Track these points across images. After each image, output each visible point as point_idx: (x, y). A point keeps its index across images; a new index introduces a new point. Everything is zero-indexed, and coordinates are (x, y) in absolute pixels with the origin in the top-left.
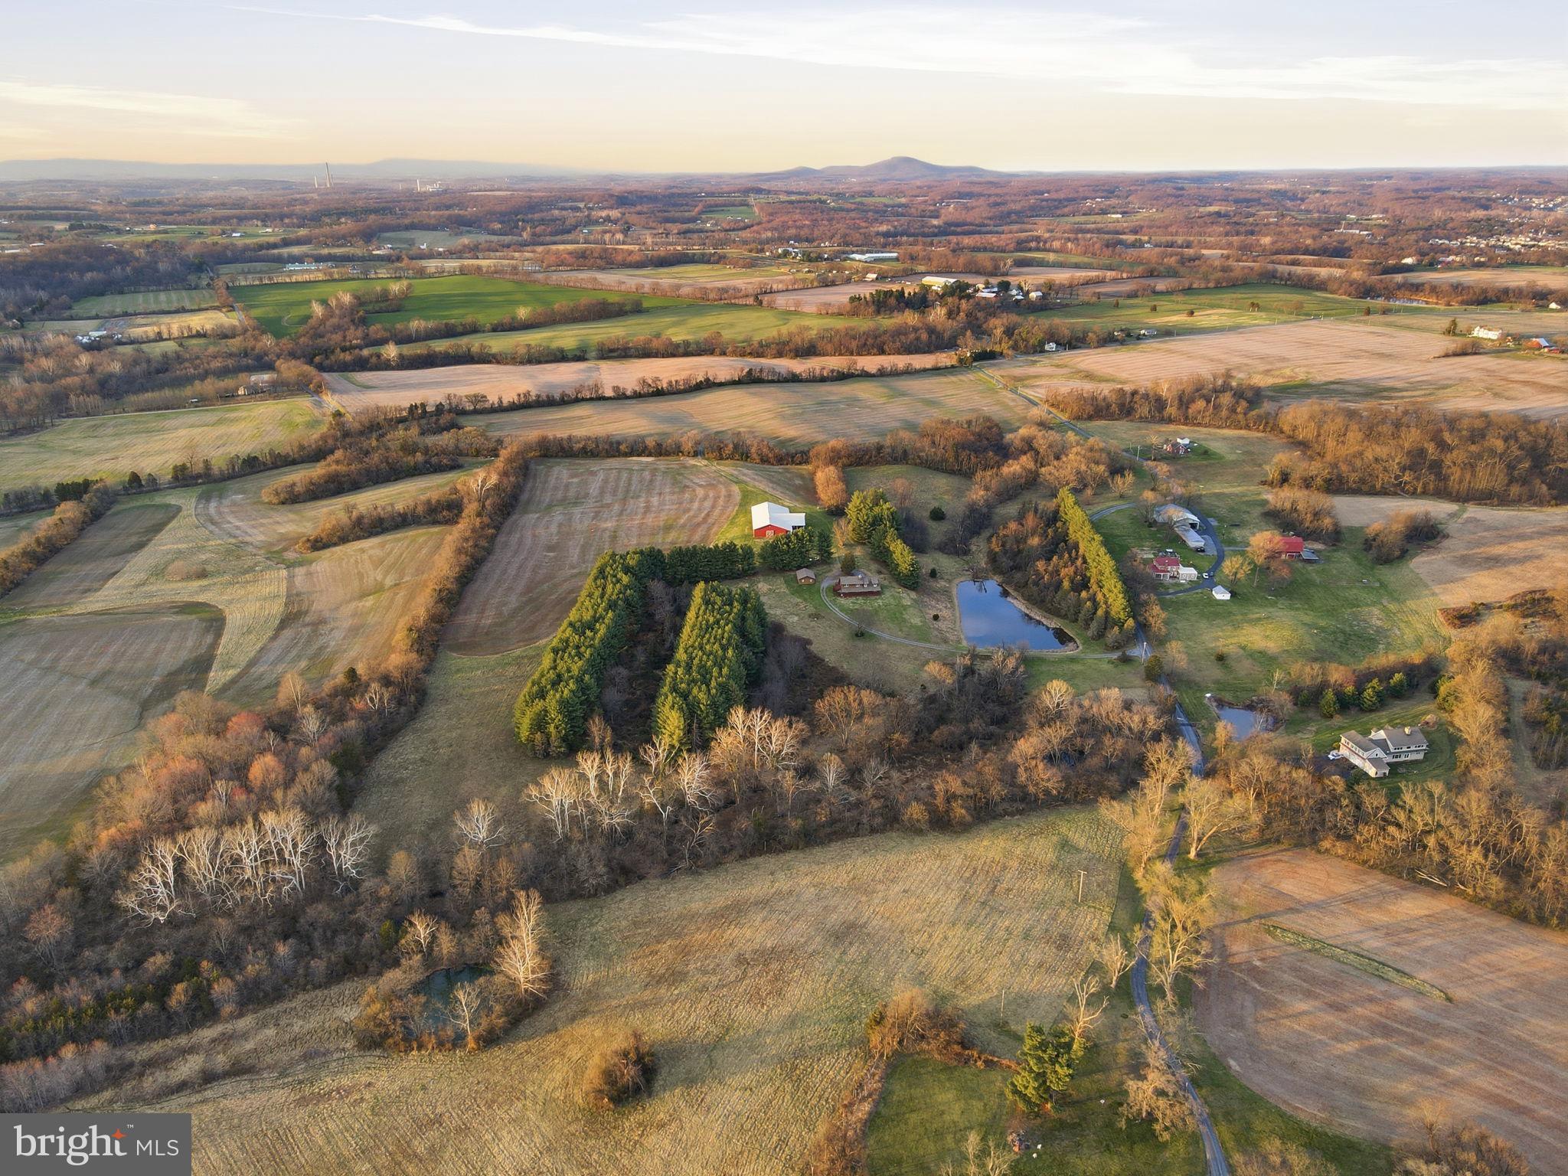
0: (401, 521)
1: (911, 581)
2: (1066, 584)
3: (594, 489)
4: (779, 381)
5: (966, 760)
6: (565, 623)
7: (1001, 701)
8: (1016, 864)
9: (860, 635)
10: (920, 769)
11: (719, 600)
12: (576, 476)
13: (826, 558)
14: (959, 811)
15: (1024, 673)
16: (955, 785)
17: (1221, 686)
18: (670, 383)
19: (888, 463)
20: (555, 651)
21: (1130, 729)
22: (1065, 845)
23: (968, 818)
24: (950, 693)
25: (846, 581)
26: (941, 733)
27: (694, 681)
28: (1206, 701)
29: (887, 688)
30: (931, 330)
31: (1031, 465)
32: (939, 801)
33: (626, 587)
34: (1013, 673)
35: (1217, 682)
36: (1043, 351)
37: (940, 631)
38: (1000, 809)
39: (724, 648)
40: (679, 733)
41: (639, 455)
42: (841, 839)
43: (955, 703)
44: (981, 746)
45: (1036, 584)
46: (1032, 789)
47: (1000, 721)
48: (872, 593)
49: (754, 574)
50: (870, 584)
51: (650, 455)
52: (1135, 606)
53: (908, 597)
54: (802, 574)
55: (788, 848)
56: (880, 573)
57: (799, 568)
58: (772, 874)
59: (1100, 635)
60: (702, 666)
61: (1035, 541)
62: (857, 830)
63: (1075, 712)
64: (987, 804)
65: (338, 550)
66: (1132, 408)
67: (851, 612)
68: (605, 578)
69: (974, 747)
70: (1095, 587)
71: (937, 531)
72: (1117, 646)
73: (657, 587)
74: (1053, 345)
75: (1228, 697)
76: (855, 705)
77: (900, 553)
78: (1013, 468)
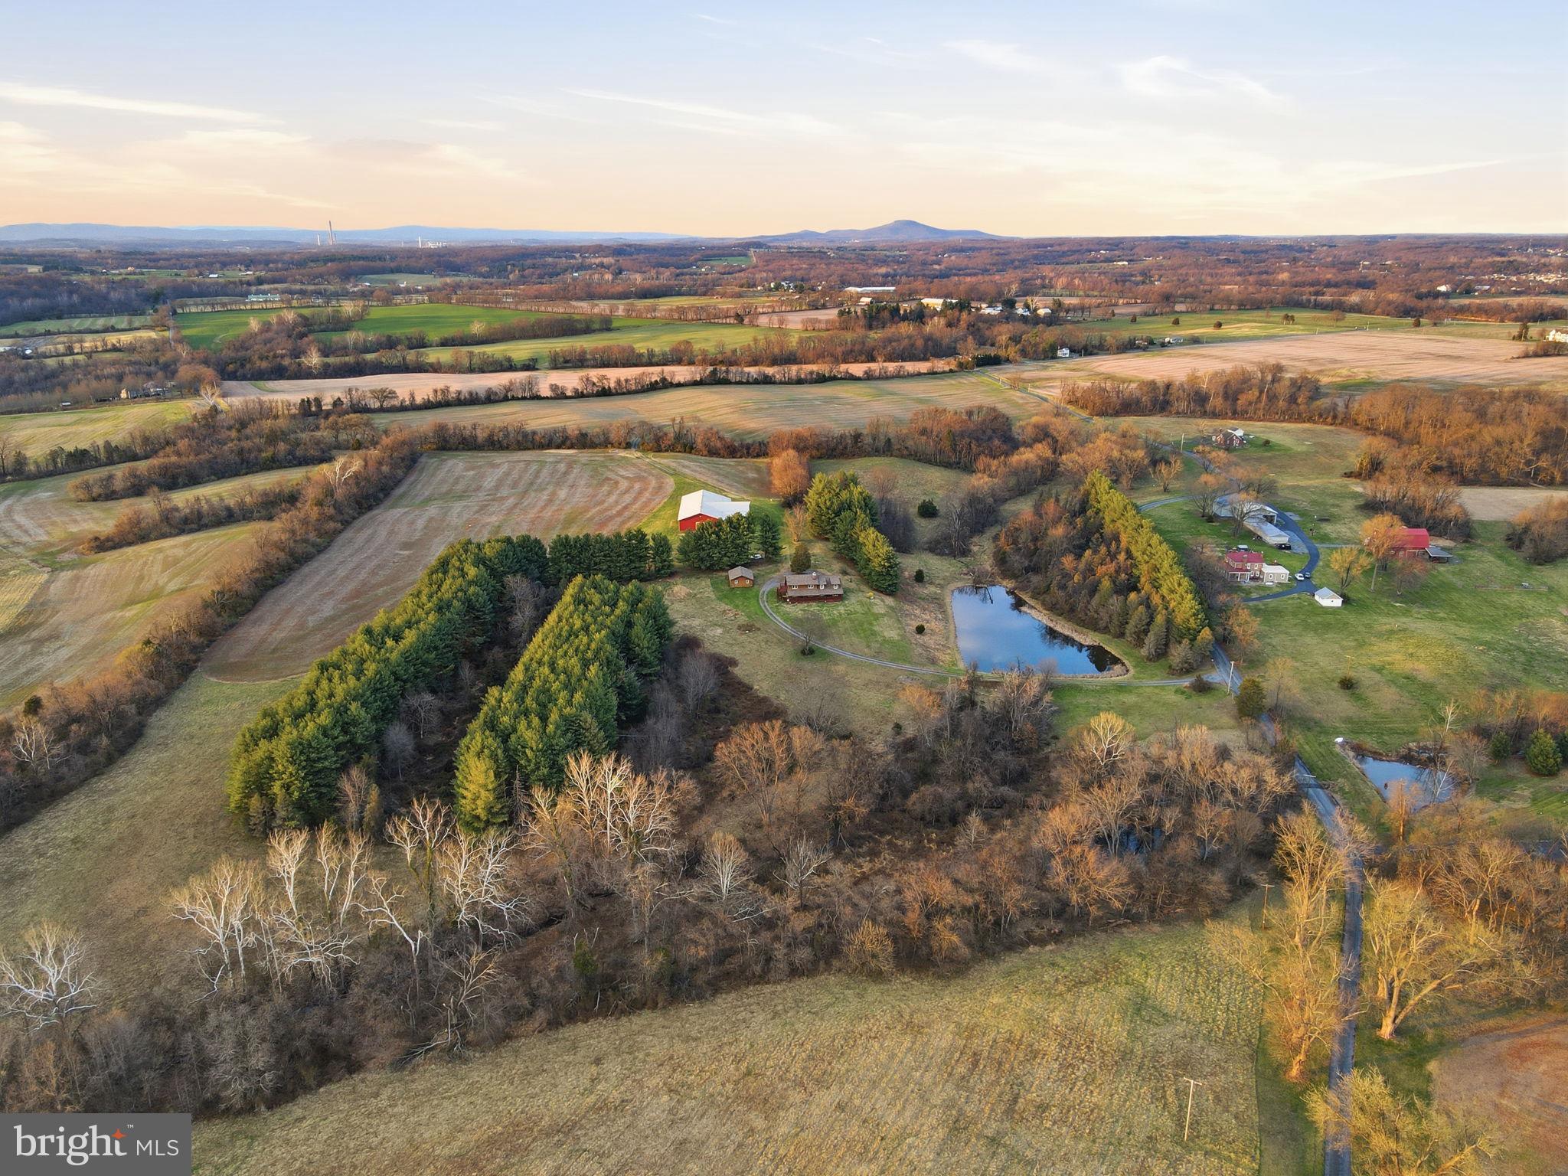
0: (227, 517)
1: (887, 583)
2: (1106, 584)
3: (489, 482)
4: (748, 383)
5: (960, 841)
6: (361, 627)
7: (1017, 748)
8: (1053, 1047)
9: (808, 652)
10: (886, 858)
11: (597, 598)
12: (473, 469)
13: (772, 553)
14: (948, 936)
15: (1052, 704)
16: (943, 890)
17: (1356, 726)
18: (619, 382)
19: (868, 455)
20: (323, 667)
21: (1234, 791)
22: (1141, 1007)
23: (965, 951)
24: (938, 735)
25: (795, 580)
26: (920, 799)
27: (526, 713)
28: (1338, 749)
29: (839, 727)
30: (928, 339)
31: (1048, 453)
32: (913, 917)
33: (470, 583)
34: (1036, 703)
35: (1348, 720)
36: (1054, 357)
37: (926, 647)
38: (1019, 932)
39: (586, 664)
40: (486, 797)
41: (558, 447)
42: (735, 988)
43: (945, 749)
44: (986, 819)
45: (1063, 587)
46: (1075, 898)
47: (1018, 779)
48: (829, 598)
49: (672, 575)
50: (828, 585)
51: (571, 447)
52: (1211, 611)
53: (881, 604)
54: (735, 573)
55: (637, 1006)
56: (845, 573)
57: (733, 566)
58: (598, 1061)
59: (1161, 653)
60: (545, 690)
61: (1059, 532)
62: (766, 971)
63: (1138, 767)
64: (997, 923)
65: (129, 551)
66: (1167, 402)
67: (797, 622)
68: (445, 572)
69: (974, 820)
70: (1147, 587)
71: (926, 529)
72: (1187, 670)
73: (518, 585)
74: (1066, 351)
75: (1370, 742)
76: (779, 753)
77: (873, 544)
78: (1026, 456)
